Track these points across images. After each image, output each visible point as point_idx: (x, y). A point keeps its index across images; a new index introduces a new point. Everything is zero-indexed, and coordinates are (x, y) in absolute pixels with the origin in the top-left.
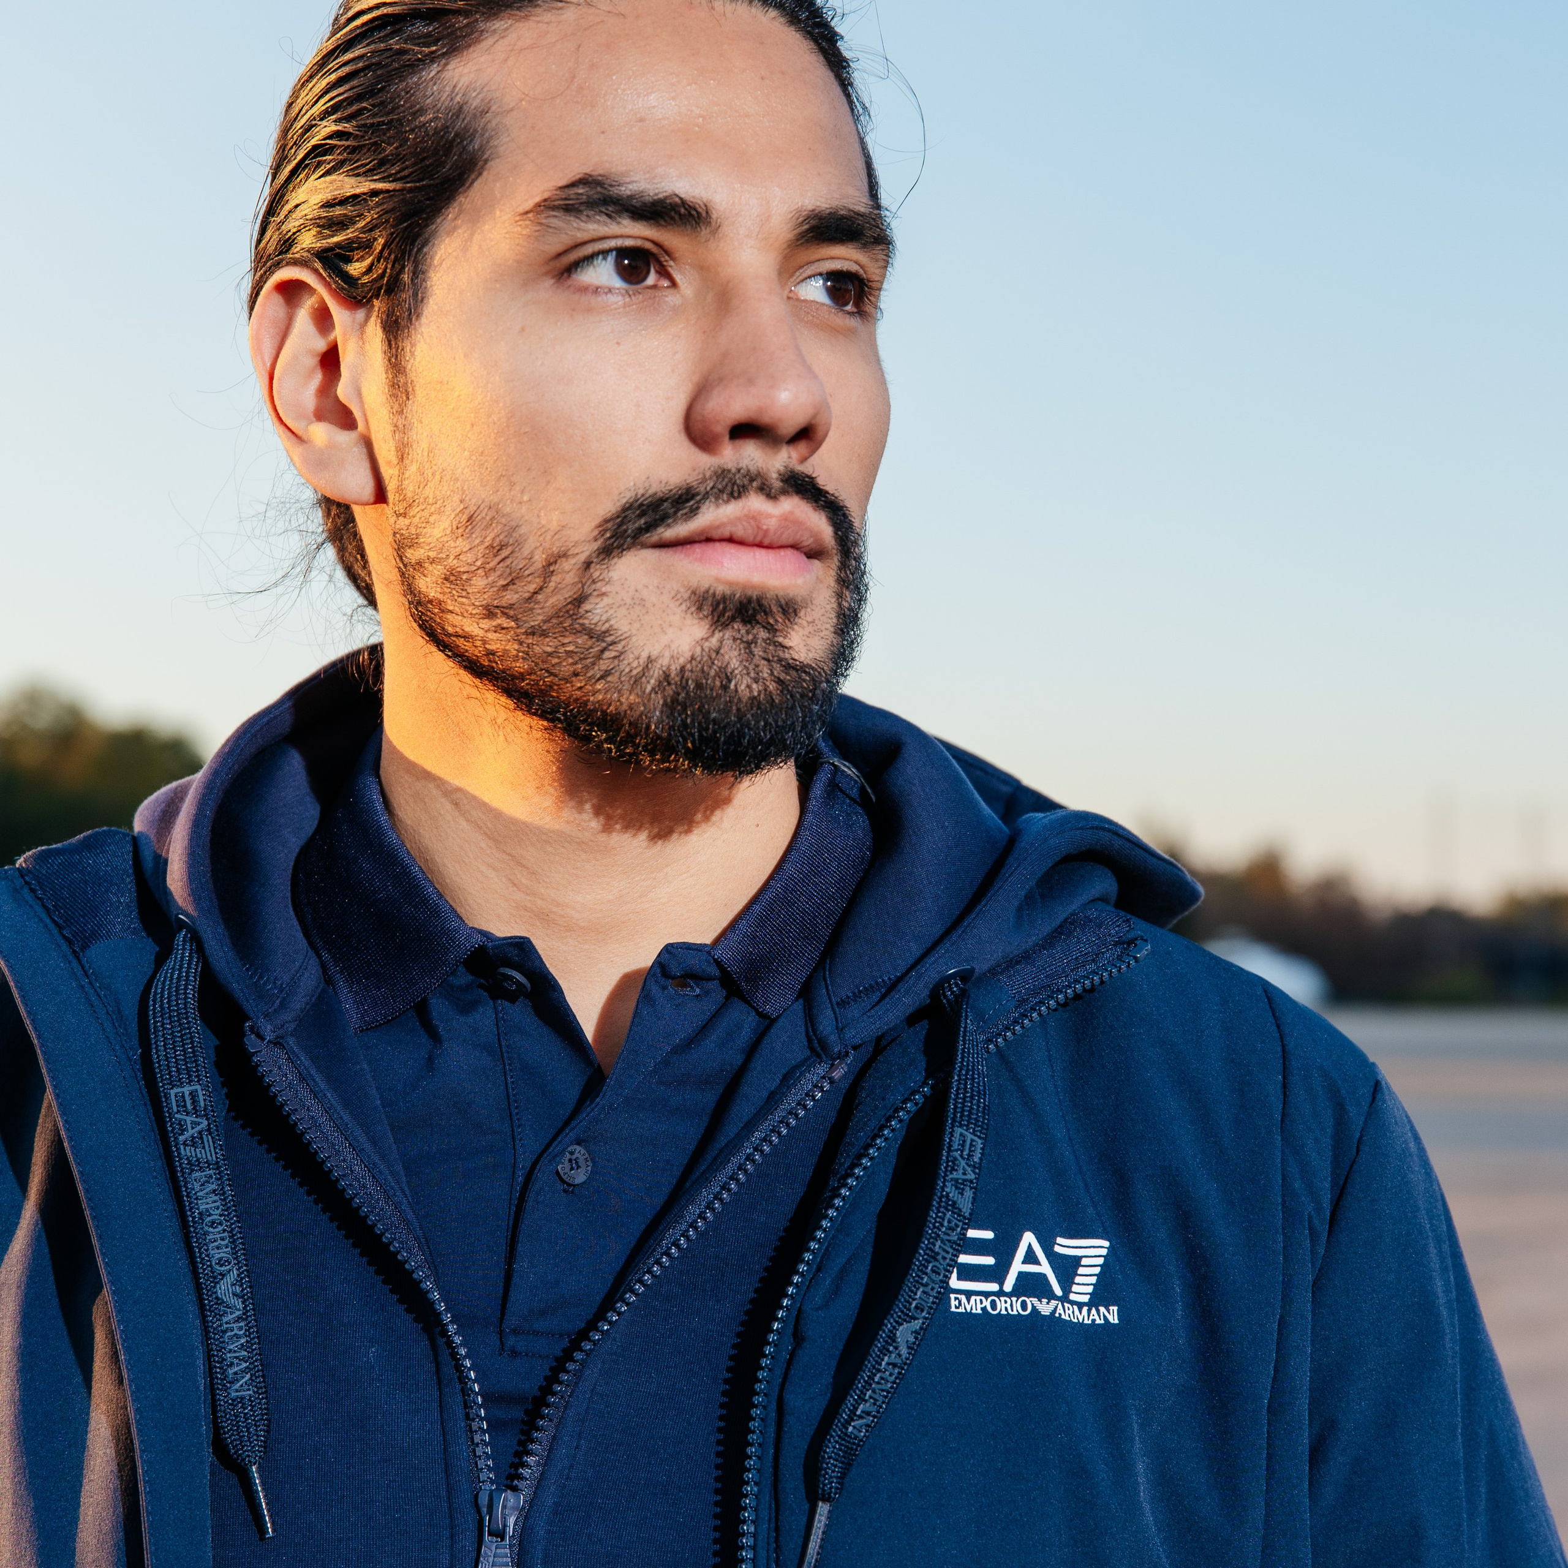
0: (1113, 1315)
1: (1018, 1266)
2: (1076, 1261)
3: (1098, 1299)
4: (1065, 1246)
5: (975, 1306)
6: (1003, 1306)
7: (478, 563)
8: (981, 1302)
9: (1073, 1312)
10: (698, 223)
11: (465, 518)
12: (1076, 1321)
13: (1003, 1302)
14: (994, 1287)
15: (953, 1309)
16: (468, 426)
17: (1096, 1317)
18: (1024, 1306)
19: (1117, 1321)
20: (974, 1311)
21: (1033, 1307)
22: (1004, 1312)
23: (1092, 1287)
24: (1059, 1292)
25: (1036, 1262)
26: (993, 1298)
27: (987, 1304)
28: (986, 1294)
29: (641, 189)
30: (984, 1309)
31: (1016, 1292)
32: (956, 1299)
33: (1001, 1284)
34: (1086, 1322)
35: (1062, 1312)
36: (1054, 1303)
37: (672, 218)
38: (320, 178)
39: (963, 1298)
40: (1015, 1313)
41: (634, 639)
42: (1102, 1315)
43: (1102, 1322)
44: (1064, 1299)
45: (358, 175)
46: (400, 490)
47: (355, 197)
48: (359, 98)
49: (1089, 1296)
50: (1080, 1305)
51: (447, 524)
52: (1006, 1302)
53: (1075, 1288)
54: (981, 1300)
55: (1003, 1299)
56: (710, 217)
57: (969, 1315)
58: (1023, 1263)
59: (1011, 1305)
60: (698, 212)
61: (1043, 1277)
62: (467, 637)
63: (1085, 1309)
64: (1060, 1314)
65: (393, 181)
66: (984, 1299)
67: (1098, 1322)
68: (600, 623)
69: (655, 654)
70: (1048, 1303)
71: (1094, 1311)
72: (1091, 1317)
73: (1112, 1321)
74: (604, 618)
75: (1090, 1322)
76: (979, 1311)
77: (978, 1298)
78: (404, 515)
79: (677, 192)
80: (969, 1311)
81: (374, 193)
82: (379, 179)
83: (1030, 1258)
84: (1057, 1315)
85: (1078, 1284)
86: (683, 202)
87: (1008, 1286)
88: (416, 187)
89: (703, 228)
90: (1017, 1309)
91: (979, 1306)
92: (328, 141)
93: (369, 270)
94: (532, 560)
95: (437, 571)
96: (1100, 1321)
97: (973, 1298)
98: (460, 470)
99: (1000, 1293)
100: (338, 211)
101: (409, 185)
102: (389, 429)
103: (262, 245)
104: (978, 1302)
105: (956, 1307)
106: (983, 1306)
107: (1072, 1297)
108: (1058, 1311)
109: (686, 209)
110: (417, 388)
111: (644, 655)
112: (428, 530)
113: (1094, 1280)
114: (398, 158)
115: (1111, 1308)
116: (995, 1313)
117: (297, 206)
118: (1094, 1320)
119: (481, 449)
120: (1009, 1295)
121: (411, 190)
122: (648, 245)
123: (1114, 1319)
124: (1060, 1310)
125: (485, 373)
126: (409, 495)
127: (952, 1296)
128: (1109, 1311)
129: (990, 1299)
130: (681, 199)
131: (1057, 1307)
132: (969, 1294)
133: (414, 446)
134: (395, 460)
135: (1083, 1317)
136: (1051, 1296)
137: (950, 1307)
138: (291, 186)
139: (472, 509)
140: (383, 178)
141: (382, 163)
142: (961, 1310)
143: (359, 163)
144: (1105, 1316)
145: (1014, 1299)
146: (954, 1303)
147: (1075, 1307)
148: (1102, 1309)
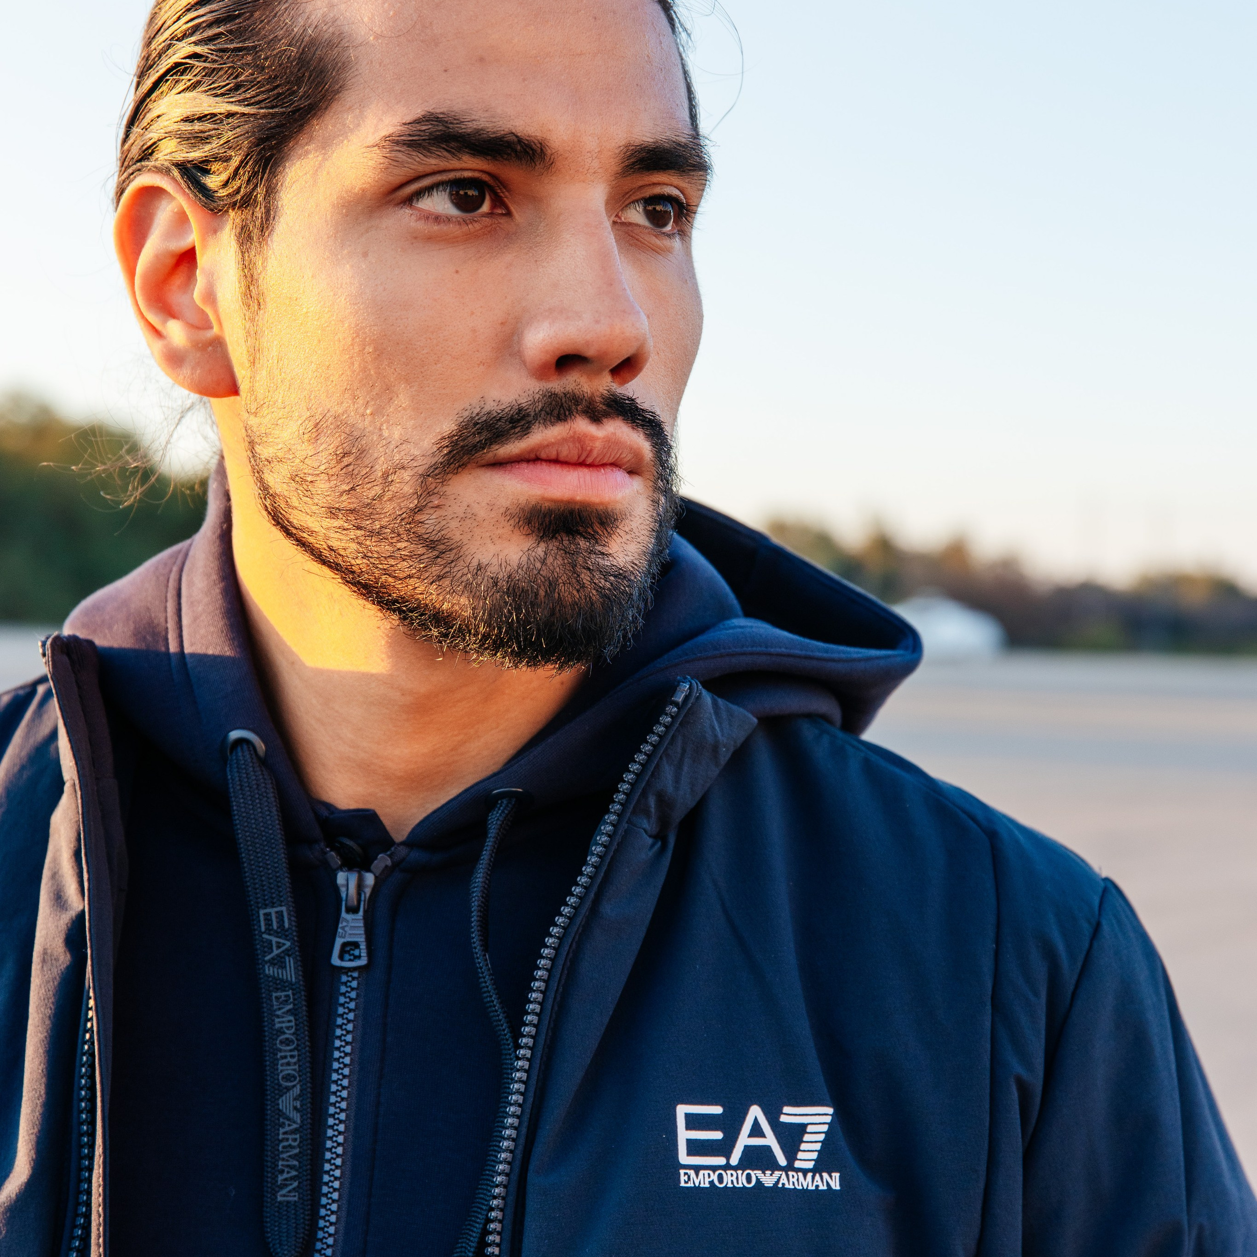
0: (834, 1181)
1: (744, 1140)
2: (802, 1129)
3: (821, 1166)
4: (791, 1115)
5: (703, 1180)
6: (729, 1179)
7: (322, 468)
8: (709, 1176)
9: (798, 1180)
10: (532, 159)
11: (310, 425)
12: (800, 1187)
13: (729, 1175)
14: (721, 1161)
15: (682, 1184)
16: (316, 342)
17: (820, 1183)
18: (749, 1178)
19: (838, 1188)
20: (702, 1185)
21: (758, 1179)
22: (730, 1185)
23: (816, 1154)
24: (782, 1161)
25: (763, 1135)
26: (720, 1171)
27: (714, 1177)
28: (714, 1168)
29: (480, 127)
30: (711, 1183)
31: (744, 1164)
32: (686, 1174)
33: (728, 1158)
34: (810, 1188)
35: (786, 1182)
36: (777, 1173)
37: (509, 154)
38: (179, 93)
39: (692, 1173)
40: (740, 1185)
41: (465, 548)
42: (825, 1181)
43: (825, 1188)
44: (790, 1167)
45: (216, 96)
46: (252, 390)
47: (214, 115)
48: (217, 22)
49: (813, 1163)
50: (805, 1172)
51: (295, 429)
52: (732, 1175)
53: (800, 1155)
54: (709, 1174)
55: (729, 1172)
56: (545, 155)
57: (697, 1189)
58: (750, 1136)
59: (737, 1178)
60: (532, 149)
61: (768, 1149)
62: (312, 533)
63: (810, 1175)
64: (783, 1184)
65: (248, 105)
66: (711, 1173)
67: (821, 1188)
68: (434, 533)
69: (485, 561)
70: (771, 1175)
71: (817, 1177)
72: (815, 1183)
73: (834, 1188)
74: (437, 528)
75: (814, 1188)
76: (707, 1185)
77: (706, 1172)
78: (255, 414)
79: (514, 131)
80: (697, 1185)
81: (230, 115)
82: (235, 101)
83: (756, 1131)
84: (780, 1185)
85: (804, 1151)
86: (520, 140)
87: (735, 1160)
88: (269, 113)
89: (537, 163)
90: (742, 1182)
91: (707, 1180)
92: (188, 61)
93: (225, 184)
94: (373, 469)
95: (284, 470)
96: (822, 1187)
97: (701, 1172)
98: (307, 381)
99: (727, 1167)
100: (197, 126)
101: (262, 111)
102: (242, 334)
103: (126, 147)
104: (706, 1176)
105: (686, 1182)
106: (711, 1180)
107: (798, 1164)
108: (781, 1181)
109: (522, 147)
110: (267, 300)
111: (475, 563)
112: (277, 432)
113: (818, 1146)
114: (253, 83)
115: (833, 1174)
116: (722, 1186)
117: (158, 117)
118: (817, 1186)
119: (327, 363)
120: (735, 1168)
121: (264, 116)
122: (485, 177)
123: (836, 1185)
124: (784, 1179)
125: (332, 294)
126: (260, 397)
127: (682, 1172)
128: (831, 1177)
129: (717, 1173)
130: (517, 136)
131: (780, 1178)
132: (697, 1169)
133: (266, 353)
134: (247, 364)
135: (807, 1183)
136: (774, 1166)
137: (679, 1182)
138: (153, 96)
139: (318, 417)
140: (239, 101)
141: (237, 87)
142: (690, 1184)
143: (216, 85)
144: (827, 1183)
145: (740, 1172)
146: (683, 1178)
147: (800, 1174)
148: (825, 1175)
